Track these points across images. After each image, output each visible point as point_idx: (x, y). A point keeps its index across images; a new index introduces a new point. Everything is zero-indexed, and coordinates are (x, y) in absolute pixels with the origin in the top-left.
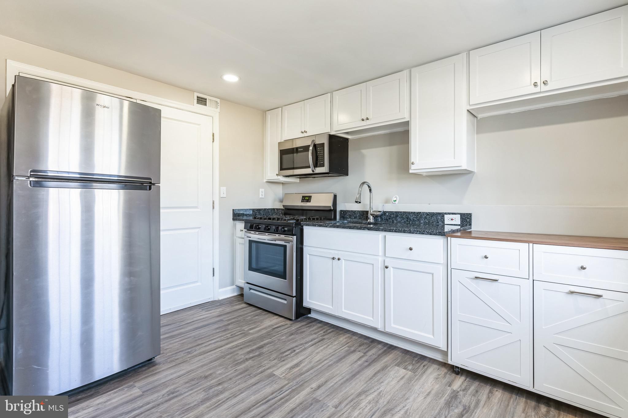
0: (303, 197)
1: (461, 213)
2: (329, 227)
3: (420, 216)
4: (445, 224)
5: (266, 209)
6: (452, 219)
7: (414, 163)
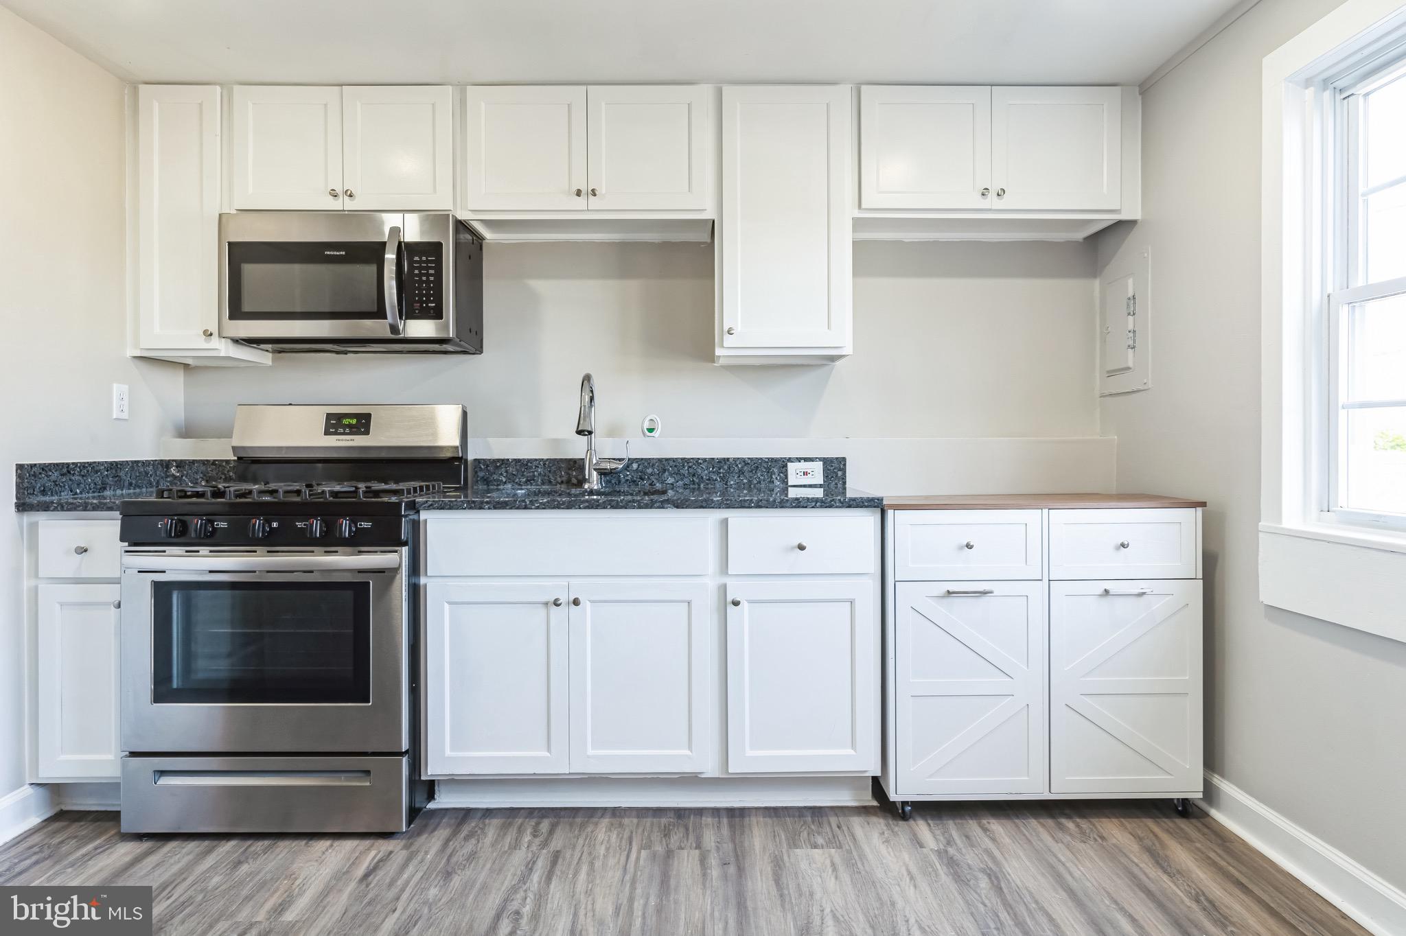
0: (329, 416)
1: (824, 458)
2: (538, 508)
3: (726, 467)
4: (789, 484)
5: (138, 462)
6: (805, 474)
7: (732, 332)
